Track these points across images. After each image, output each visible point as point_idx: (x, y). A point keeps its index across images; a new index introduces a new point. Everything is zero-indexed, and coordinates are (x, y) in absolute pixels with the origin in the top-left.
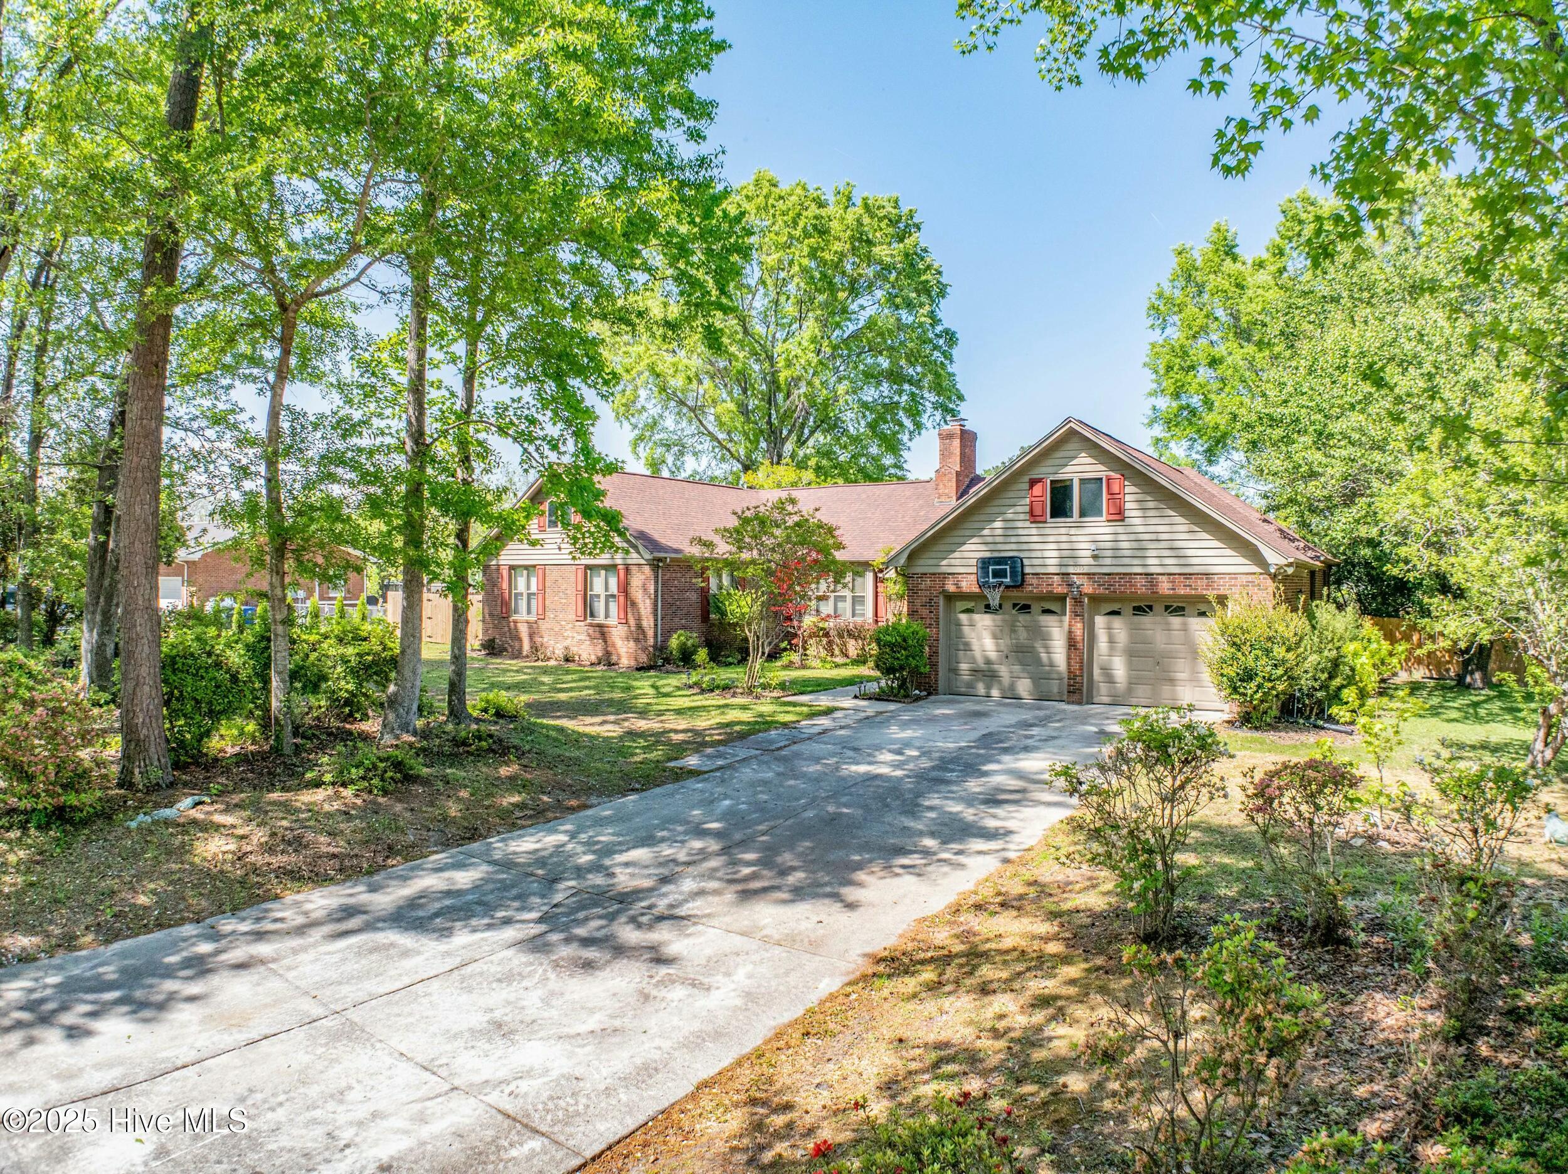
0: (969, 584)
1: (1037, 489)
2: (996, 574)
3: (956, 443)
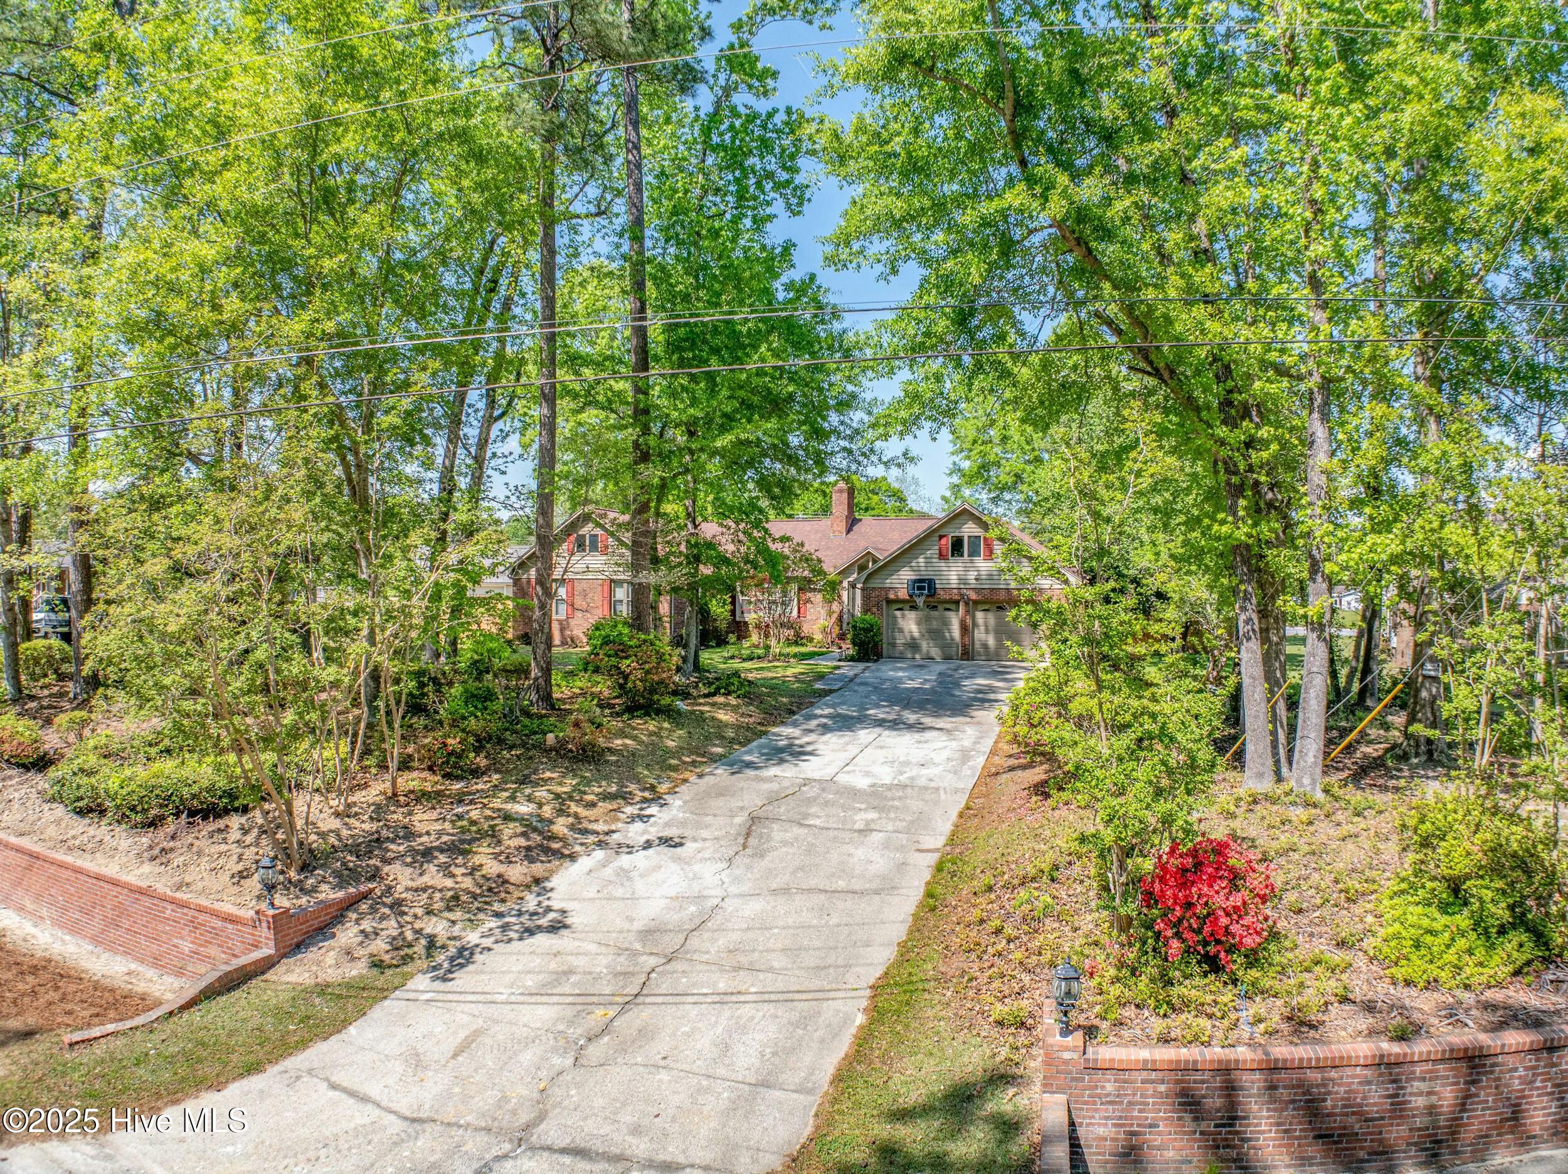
0: (903, 594)
1: (944, 541)
2: (919, 588)
3: (845, 495)
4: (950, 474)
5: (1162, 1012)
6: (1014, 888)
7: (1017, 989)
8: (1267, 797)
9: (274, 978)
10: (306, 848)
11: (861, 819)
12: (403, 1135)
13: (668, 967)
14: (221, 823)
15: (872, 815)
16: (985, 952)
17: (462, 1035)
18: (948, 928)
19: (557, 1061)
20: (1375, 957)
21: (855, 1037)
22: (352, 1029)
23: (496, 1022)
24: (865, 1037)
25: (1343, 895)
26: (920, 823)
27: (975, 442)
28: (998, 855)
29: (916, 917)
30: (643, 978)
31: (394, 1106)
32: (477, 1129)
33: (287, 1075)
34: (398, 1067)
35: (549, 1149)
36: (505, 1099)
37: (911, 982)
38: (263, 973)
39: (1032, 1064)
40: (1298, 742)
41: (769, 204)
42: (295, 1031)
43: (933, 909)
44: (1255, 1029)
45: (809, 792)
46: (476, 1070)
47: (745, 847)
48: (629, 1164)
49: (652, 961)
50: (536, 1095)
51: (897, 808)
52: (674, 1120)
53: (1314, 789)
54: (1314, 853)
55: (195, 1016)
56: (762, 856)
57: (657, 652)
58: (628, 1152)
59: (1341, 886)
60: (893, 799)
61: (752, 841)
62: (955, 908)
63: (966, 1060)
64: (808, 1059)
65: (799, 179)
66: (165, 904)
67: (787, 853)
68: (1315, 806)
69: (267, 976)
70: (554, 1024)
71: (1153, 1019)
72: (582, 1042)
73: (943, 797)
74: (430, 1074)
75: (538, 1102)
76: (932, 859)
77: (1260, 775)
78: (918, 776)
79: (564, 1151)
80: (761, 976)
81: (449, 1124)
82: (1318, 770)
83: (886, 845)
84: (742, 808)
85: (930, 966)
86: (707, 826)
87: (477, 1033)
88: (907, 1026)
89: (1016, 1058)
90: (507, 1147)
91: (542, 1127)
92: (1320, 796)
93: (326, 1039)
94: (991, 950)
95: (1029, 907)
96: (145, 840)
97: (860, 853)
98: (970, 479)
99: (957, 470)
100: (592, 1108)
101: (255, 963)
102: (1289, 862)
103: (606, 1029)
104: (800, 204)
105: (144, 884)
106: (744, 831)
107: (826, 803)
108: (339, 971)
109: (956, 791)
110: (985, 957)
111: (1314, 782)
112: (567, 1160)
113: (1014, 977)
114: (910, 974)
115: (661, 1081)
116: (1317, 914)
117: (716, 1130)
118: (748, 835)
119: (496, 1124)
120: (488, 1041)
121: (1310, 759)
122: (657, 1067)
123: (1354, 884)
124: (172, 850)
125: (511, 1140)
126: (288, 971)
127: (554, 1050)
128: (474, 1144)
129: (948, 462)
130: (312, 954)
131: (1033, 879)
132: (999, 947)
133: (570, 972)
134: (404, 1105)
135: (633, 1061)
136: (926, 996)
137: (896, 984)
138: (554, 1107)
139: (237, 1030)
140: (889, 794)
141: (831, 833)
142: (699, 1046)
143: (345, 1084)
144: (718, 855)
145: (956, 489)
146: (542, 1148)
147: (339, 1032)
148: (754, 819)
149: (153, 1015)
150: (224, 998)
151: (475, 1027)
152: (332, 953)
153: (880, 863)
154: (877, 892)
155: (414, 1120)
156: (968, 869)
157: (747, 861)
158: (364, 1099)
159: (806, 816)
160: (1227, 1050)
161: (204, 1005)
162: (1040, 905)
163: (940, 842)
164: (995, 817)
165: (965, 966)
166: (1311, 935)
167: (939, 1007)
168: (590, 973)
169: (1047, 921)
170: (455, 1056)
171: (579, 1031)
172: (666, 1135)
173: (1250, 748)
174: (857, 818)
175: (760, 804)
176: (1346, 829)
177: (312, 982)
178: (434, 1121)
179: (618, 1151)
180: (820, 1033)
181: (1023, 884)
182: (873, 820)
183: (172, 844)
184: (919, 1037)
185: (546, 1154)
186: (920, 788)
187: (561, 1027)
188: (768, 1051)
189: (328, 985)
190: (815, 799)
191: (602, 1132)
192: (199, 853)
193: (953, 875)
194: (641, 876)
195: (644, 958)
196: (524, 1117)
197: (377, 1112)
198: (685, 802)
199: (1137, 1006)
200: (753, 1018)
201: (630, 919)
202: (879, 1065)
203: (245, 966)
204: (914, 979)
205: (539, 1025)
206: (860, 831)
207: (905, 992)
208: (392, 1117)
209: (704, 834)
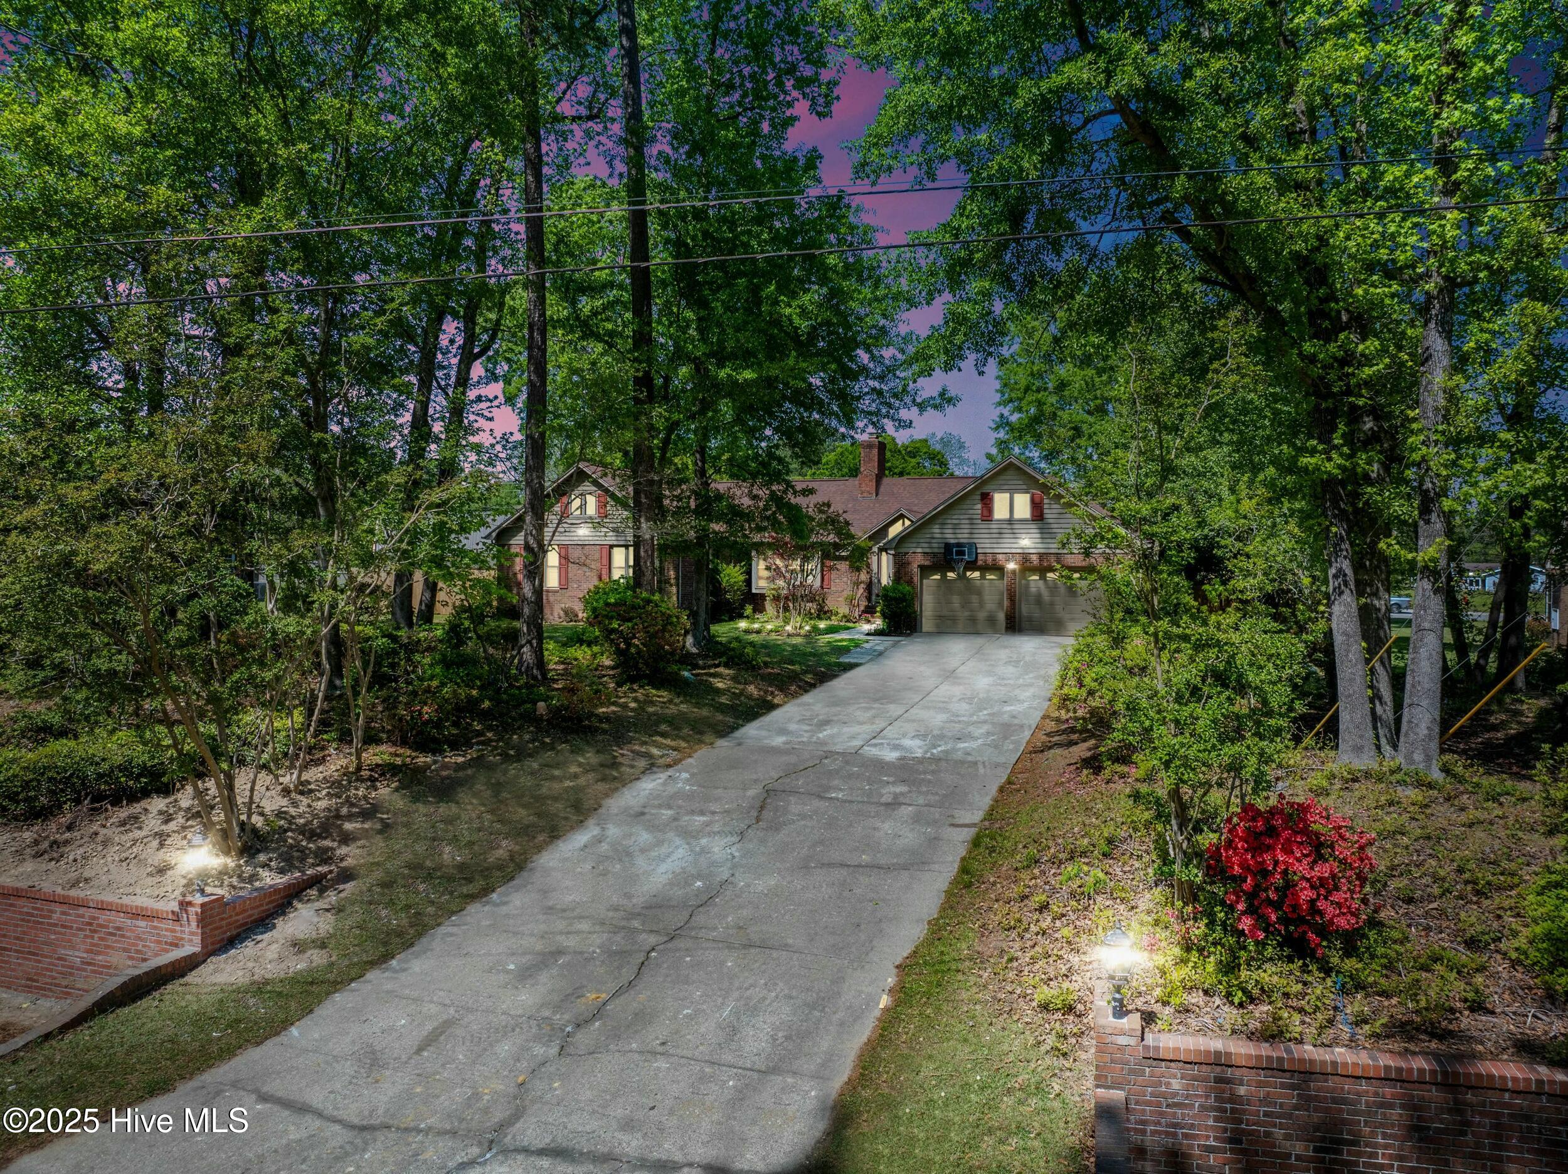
1: (986, 500)
3: (875, 451)
4: (997, 428)
5: (1236, 1001)
6: (1061, 862)
7: (1064, 970)
8: (1367, 775)
9: (198, 980)
10: (248, 828)
11: (889, 792)
12: (348, 1147)
13: (670, 945)
14: (137, 808)
15: (901, 789)
16: (1026, 930)
17: (429, 1027)
18: (985, 905)
19: (539, 1050)
20: (1518, 962)
21: (879, 1020)
22: (294, 1031)
23: (470, 1010)
24: (889, 1021)
25: (1469, 888)
26: (954, 797)
27: (1027, 389)
28: (1043, 830)
29: (949, 894)
30: (641, 957)
31: (342, 1114)
32: (442, 1133)
33: (205, 1091)
34: (349, 1068)
35: (526, 1151)
36: (477, 1096)
37: (942, 962)
38: (183, 976)
39: (1083, 1056)
40: (1406, 711)
41: (790, 105)
42: (219, 1039)
43: (968, 886)
44: (1358, 1030)
45: (830, 764)
46: (443, 1065)
47: (758, 820)
48: (618, 1164)
49: (652, 939)
50: (512, 1090)
51: (929, 781)
52: (671, 1112)
53: (1429, 767)
54: (1429, 838)
55: (84, 1035)
56: (777, 830)
57: (663, 614)
58: (617, 1151)
59: (1467, 876)
60: (925, 773)
61: (766, 814)
62: (994, 884)
63: (1006, 1047)
64: (825, 1045)
65: (825, 76)
66: (53, 906)
67: (805, 826)
68: (1430, 786)
69: (189, 978)
70: (538, 1011)
71: (1226, 1008)
72: (569, 1029)
73: (982, 771)
74: (388, 1073)
75: (515, 1098)
76: (968, 834)
77: (1358, 749)
78: (954, 750)
79: (542, 1152)
80: (775, 954)
81: (406, 1129)
82: (1434, 745)
83: (917, 819)
84: (756, 781)
85: (964, 946)
86: (718, 799)
87: (448, 1024)
88: (938, 1009)
89: (1064, 1048)
90: (475, 1151)
91: (518, 1125)
92: (1437, 775)
93: (258, 1044)
94: (1034, 928)
95: (1078, 883)
96: (28, 836)
97: (887, 827)
98: (1019, 432)
99: (1003, 423)
100: (578, 1101)
101: (172, 964)
102: (1395, 846)
103: (598, 1013)
104: (828, 104)
105: (23, 884)
106: (758, 805)
107: (850, 776)
108: (283, 966)
109: (997, 765)
110: (1028, 936)
111: (1428, 759)
112: (545, 1162)
113: (1060, 957)
114: (942, 953)
115: (658, 1069)
116: (1434, 905)
117: (719, 1123)
118: (762, 808)
119: (464, 1125)
120: (460, 1032)
121: (1423, 731)
122: (654, 1053)
123: (1485, 875)
124: (67, 842)
125: (480, 1144)
126: (215, 971)
127: (537, 1038)
128: (434, 1151)
129: (995, 413)
130: (248, 949)
131: (1084, 854)
132: (1044, 925)
133: (560, 952)
134: (352, 1112)
135: (627, 1048)
136: (960, 977)
137: (926, 963)
138: (533, 1102)
139: (141, 1045)
140: (921, 768)
141: (855, 807)
142: (703, 1030)
143: (280, 1094)
144: (727, 829)
145: (1002, 445)
146: (517, 1151)
147: (277, 1034)
148: (768, 792)
149: (20, 1041)
150: (126, 1010)
151: (445, 1017)
152: (274, 946)
153: (909, 837)
154: (905, 868)
155: (363, 1128)
156: (1008, 844)
157: (760, 834)
158: (302, 1109)
159: (828, 789)
160: (1321, 1050)
161: (96, 1023)
162: (1090, 880)
163: (977, 816)
164: (1040, 791)
165: (1004, 945)
166: (1428, 929)
167: (974, 990)
168: (581, 953)
169: (1099, 899)
170: (419, 1050)
171: (566, 1017)
172: (661, 1130)
173: (1344, 717)
174: (884, 791)
175: (776, 776)
176: (1473, 814)
177: (247, 980)
178: (388, 1127)
179: (606, 1150)
180: (840, 1015)
181: (1072, 858)
182: (902, 794)
183: (67, 835)
184: (952, 1021)
185: (520, 1157)
186: (956, 762)
187: (546, 1013)
188: (780, 1034)
189: (267, 982)
190: (837, 771)
191: (588, 1128)
192: (106, 843)
193: (992, 850)
194: (643, 851)
195: (644, 936)
196: (498, 1116)
197: (318, 1123)
198: (693, 775)
199: (1206, 992)
200: (764, 998)
201: (628, 896)
202: (906, 1051)
203: (159, 968)
204: (946, 958)
205: (520, 1012)
206: (887, 805)
207: (936, 972)
208: (337, 1128)
209: (713, 807)
